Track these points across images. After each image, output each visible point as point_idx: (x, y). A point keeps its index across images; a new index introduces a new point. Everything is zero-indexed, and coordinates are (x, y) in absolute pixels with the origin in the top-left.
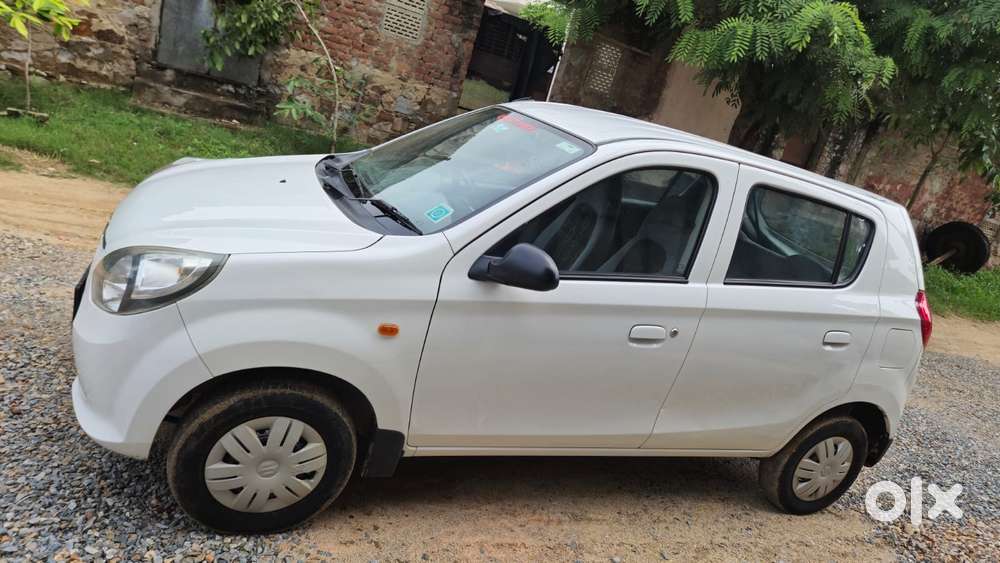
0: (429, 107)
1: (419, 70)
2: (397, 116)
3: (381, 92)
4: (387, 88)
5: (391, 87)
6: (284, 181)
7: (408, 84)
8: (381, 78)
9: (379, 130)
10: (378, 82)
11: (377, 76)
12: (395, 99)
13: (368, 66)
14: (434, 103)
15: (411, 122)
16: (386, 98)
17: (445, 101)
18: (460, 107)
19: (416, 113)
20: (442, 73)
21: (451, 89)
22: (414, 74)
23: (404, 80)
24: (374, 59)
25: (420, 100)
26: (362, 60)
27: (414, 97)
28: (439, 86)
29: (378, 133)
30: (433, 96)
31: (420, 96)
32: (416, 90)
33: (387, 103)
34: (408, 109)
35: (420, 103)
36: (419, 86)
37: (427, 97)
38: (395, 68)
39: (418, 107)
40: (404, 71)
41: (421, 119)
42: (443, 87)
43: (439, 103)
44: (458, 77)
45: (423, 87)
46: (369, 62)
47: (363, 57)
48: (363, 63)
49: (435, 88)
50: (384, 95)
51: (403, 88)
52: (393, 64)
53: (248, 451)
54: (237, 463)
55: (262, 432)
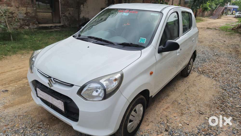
0: (29, 14)
1: (22, 4)
2: (20, 20)
3: (12, 13)
5: (15, 11)
6: (88, 47)
7: (20, 9)
8: (12, 9)
9: (16, 25)
10: (10, 11)
11: (10, 9)
12: (17, 14)
13: (5, 6)
14: (30, 13)
15: (25, 20)
16: (14, 15)
17: (33, 11)
18: (38, 12)
19: (25, 17)
20: (29, 3)
21: (33, 7)
22: (20, 5)
23: (18, 8)
24: (6, 4)
25: (25, 13)
26: (2, 5)
27: (23, 12)
28: (29, 7)
30: (28, 11)
31: (25, 11)
32: (23, 10)
33: (15, 16)
34: (23, 16)
35: (25, 14)
36: (23, 9)
37: (27, 11)
38: (14, 5)
39: (25, 15)
40: (17, 5)
41: (28, 18)
42: (31, 7)
43: (31, 12)
44: (34, 3)
45: (24, 9)
46: (5, 5)
47: (2, 4)
48: (3, 6)
49: (28, 8)
50: (14, 14)
51: (18, 10)
52: (13, 4)
53: (134, 117)
54: (132, 121)
55: (135, 111)
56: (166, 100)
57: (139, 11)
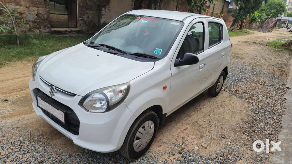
0: (40, 16)
1: (33, 4)
2: (29, 21)
3: (21, 14)
4: (23, 12)
5: (24, 12)
6: (98, 55)
7: (30, 9)
8: (21, 9)
9: (24, 28)
10: (19, 11)
11: (18, 9)
12: (27, 15)
13: (13, 5)
14: (42, 14)
15: (35, 22)
16: (23, 16)
17: (45, 12)
18: (51, 14)
19: (36, 19)
20: (41, 3)
21: (46, 8)
22: (31, 5)
23: (28, 8)
24: (14, 2)
25: (36, 14)
26: (10, 4)
27: (34, 13)
28: (41, 8)
29: (25, 29)
30: (40, 12)
31: (36, 12)
32: (34, 10)
33: (24, 17)
34: (33, 18)
35: (36, 15)
37: (38, 12)
38: (23, 4)
39: (36, 17)
40: (27, 4)
41: (39, 21)
42: (43, 7)
43: (43, 14)
44: (47, 3)
45: (36, 9)
46: (13, 4)
47: (10, 2)
48: (11, 5)
49: (40, 9)
50: (23, 15)
51: (28, 11)
52: (22, 3)
53: (142, 134)
54: (140, 139)
55: (144, 127)
56: (186, 120)
57: (159, 19)
